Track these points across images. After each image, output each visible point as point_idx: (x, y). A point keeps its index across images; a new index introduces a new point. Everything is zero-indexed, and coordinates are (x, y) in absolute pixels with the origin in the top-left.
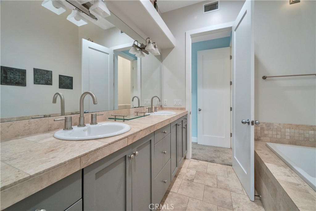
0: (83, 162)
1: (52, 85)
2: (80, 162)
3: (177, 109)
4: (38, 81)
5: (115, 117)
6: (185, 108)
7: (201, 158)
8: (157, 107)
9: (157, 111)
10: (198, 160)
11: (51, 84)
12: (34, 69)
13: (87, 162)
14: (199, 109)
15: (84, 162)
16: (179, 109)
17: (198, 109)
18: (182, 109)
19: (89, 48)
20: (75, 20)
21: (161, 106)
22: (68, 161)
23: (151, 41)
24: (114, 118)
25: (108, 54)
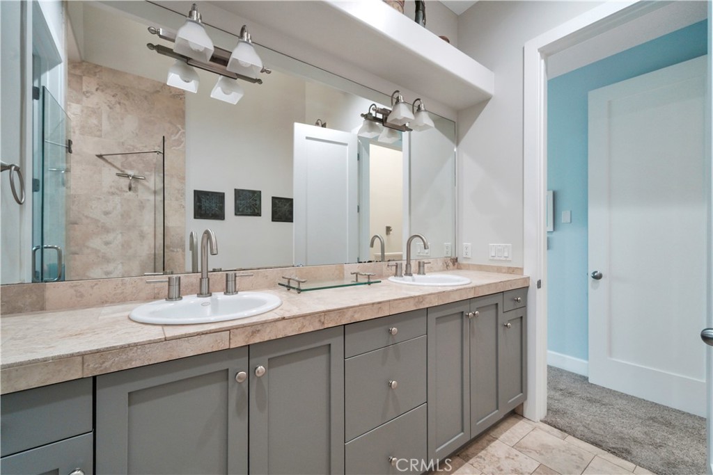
0: (89, 365)
1: (260, 216)
2: (83, 363)
3: (499, 270)
4: (240, 210)
5: (289, 282)
6: (522, 269)
7: (582, 428)
8: (424, 263)
9: (424, 274)
10: (565, 431)
11: (259, 214)
12: (235, 190)
13: (100, 367)
14: (594, 273)
15: (92, 366)
16: (504, 271)
17: (590, 275)
18: (511, 270)
19: (307, 138)
20: (223, 94)
21: (455, 261)
22: (53, 358)
23: (401, 98)
24: (287, 284)
25: (346, 144)
